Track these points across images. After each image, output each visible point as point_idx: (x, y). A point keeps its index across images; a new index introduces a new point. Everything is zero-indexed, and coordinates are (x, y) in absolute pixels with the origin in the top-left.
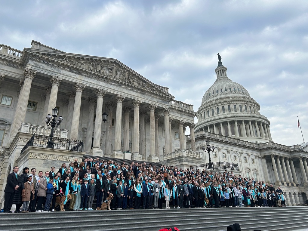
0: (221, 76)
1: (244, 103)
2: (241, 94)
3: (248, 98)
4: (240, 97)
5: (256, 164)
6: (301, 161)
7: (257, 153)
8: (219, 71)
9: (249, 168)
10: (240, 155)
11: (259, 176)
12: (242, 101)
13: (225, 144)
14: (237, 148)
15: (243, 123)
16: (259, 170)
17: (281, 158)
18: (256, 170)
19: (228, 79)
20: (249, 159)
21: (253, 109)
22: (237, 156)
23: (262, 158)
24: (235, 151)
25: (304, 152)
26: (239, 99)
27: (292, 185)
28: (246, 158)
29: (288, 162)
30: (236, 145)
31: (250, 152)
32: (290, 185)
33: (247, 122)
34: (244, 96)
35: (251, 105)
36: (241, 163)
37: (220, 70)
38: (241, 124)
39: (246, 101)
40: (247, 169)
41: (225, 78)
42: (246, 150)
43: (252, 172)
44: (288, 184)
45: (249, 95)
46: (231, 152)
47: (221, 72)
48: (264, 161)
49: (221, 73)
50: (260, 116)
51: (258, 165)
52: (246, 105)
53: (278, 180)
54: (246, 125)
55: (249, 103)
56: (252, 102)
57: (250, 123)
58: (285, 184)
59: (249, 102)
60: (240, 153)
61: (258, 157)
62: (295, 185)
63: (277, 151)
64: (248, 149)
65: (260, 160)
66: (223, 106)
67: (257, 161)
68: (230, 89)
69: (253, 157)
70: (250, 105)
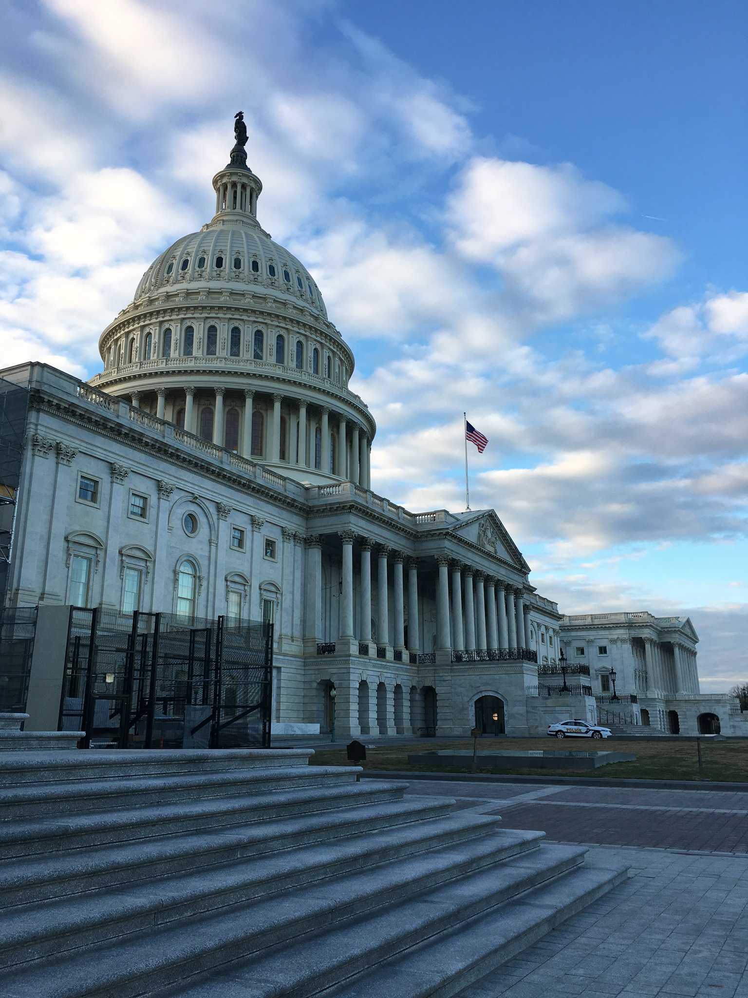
0: (235, 208)
1: (296, 329)
2: (293, 294)
3: (316, 318)
4: (285, 304)
5: (279, 565)
6: (444, 571)
7: (292, 523)
8: (229, 187)
9: (247, 574)
10: (215, 517)
11: (284, 613)
12: (292, 320)
13: (152, 455)
14: (208, 484)
15: (277, 406)
16: (286, 588)
17: (378, 550)
18: (273, 589)
19: (257, 225)
20: (256, 542)
21: (326, 362)
22: (202, 520)
23: (307, 542)
24: (197, 493)
25: (460, 540)
26: (281, 312)
27: (398, 656)
28: (242, 532)
29: (400, 568)
30: (208, 470)
31: (264, 511)
32: (390, 655)
33: (291, 405)
34: (301, 303)
35: (322, 348)
36: (213, 548)
37: (234, 185)
38: (269, 412)
39: (305, 325)
40: (237, 579)
41: (245, 220)
42: (249, 500)
43: (255, 592)
44: (381, 653)
45: (322, 308)
46: (175, 496)
47: (235, 192)
48: (316, 555)
49: (235, 198)
50: (344, 395)
51: (288, 571)
52: (302, 339)
53: (350, 632)
54: (287, 417)
55: (314, 336)
56: (326, 336)
57: (303, 412)
58: (373, 651)
59: (316, 330)
60: (219, 507)
61: (295, 535)
62: (406, 656)
63: (371, 522)
64: (259, 499)
65: (299, 550)
66: (212, 323)
67: (287, 551)
68: (255, 267)
69: (275, 535)
70: (318, 346)
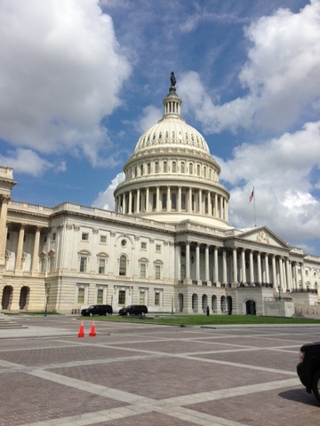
5: (162, 254)
6: (234, 253)
9: (148, 258)
10: (134, 241)
11: (165, 270)
14: (130, 229)
16: (166, 262)
17: (203, 246)
18: (160, 262)
20: (152, 246)
22: (128, 241)
23: (176, 245)
24: (125, 233)
25: (243, 240)
27: (214, 285)
28: (146, 244)
29: (216, 253)
30: (129, 225)
32: (209, 284)
33: (187, 189)
36: (133, 250)
39: (193, 157)
40: (143, 260)
42: (148, 233)
43: (152, 264)
44: (205, 284)
46: (117, 235)
48: (178, 248)
50: (209, 182)
51: (168, 255)
58: (199, 284)
60: (135, 237)
61: (169, 243)
62: (219, 285)
63: (199, 236)
64: (152, 232)
65: (172, 248)
67: (167, 248)
69: (161, 243)
